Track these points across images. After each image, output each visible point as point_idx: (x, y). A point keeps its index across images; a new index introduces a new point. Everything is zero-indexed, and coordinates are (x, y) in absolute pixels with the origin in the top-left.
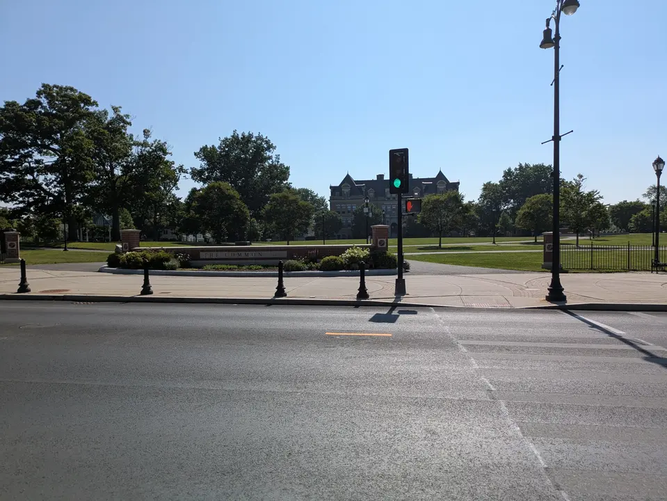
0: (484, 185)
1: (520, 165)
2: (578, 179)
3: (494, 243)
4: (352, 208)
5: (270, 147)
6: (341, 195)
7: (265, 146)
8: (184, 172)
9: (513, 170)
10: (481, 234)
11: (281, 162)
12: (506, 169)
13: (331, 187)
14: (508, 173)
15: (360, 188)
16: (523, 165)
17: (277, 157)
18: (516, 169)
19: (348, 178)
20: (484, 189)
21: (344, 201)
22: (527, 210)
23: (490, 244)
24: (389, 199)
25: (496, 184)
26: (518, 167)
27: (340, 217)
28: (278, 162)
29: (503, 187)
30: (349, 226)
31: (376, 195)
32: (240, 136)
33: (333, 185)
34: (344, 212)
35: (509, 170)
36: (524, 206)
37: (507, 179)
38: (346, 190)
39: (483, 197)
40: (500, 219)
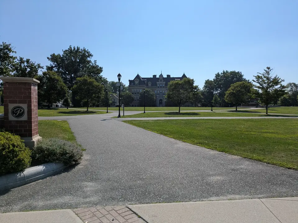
0: (206, 81)
1: (224, 72)
2: (267, 70)
3: (212, 110)
4: (140, 91)
5: (90, 55)
6: (134, 84)
7: (87, 54)
8: (41, 68)
9: (220, 74)
10: (204, 105)
11: (97, 64)
12: (217, 73)
13: (129, 81)
14: (218, 75)
15: (144, 81)
16: (225, 71)
17: (95, 61)
18: (221, 73)
19: (138, 76)
20: (206, 83)
21: (136, 88)
22: (232, 91)
23: (210, 111)
24: (158, 87)
25: (212, 81)
26: (223, 72)
27: (133, 96)
28: (96, 64)
29: (215, 82)
30: (138, 100)
31: (152, 85)
32: (73, 49)
33: (130, 80)
34: (135, 93)
35: (218, 73)
36: (230, 89)
37: (217, 78)
38: (137, 82)
39: (205, 87)
40: (214, 98)
